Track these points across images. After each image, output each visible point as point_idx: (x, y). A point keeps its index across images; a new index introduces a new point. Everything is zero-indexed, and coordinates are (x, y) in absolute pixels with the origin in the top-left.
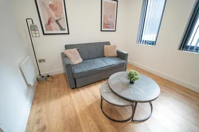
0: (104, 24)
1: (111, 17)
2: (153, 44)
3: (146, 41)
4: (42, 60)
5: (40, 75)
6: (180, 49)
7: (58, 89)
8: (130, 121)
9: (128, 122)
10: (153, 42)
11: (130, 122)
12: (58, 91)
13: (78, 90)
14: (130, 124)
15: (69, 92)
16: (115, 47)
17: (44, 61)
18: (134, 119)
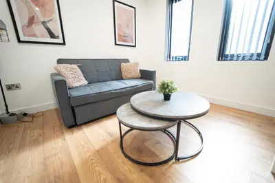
0: (120, 36)
1: (128, 26)
2: (185, 60)
3: (176, 57)
4: (13, 85)
5: (8, 112)
6: (219, 60)
7: (41, 132)
8: (174, 160)
9: (170, 163)
10: (185, 57)
11: (173, 163)
12: (40, 135)
13: (79, 129)
14: (174, 166)
15: (63, 133)
16: (137, 64)
17: (17, 87)
18: (178, 156)
